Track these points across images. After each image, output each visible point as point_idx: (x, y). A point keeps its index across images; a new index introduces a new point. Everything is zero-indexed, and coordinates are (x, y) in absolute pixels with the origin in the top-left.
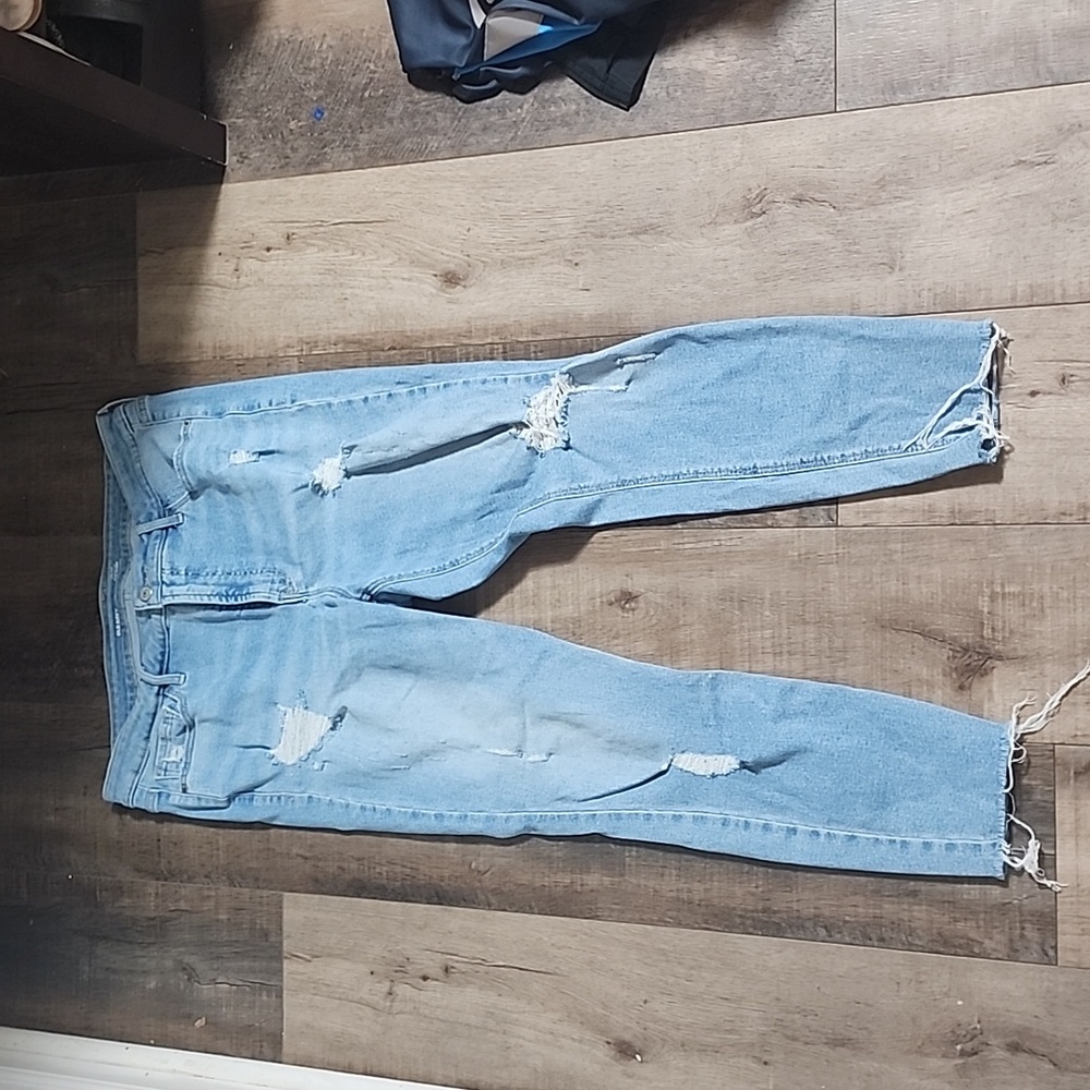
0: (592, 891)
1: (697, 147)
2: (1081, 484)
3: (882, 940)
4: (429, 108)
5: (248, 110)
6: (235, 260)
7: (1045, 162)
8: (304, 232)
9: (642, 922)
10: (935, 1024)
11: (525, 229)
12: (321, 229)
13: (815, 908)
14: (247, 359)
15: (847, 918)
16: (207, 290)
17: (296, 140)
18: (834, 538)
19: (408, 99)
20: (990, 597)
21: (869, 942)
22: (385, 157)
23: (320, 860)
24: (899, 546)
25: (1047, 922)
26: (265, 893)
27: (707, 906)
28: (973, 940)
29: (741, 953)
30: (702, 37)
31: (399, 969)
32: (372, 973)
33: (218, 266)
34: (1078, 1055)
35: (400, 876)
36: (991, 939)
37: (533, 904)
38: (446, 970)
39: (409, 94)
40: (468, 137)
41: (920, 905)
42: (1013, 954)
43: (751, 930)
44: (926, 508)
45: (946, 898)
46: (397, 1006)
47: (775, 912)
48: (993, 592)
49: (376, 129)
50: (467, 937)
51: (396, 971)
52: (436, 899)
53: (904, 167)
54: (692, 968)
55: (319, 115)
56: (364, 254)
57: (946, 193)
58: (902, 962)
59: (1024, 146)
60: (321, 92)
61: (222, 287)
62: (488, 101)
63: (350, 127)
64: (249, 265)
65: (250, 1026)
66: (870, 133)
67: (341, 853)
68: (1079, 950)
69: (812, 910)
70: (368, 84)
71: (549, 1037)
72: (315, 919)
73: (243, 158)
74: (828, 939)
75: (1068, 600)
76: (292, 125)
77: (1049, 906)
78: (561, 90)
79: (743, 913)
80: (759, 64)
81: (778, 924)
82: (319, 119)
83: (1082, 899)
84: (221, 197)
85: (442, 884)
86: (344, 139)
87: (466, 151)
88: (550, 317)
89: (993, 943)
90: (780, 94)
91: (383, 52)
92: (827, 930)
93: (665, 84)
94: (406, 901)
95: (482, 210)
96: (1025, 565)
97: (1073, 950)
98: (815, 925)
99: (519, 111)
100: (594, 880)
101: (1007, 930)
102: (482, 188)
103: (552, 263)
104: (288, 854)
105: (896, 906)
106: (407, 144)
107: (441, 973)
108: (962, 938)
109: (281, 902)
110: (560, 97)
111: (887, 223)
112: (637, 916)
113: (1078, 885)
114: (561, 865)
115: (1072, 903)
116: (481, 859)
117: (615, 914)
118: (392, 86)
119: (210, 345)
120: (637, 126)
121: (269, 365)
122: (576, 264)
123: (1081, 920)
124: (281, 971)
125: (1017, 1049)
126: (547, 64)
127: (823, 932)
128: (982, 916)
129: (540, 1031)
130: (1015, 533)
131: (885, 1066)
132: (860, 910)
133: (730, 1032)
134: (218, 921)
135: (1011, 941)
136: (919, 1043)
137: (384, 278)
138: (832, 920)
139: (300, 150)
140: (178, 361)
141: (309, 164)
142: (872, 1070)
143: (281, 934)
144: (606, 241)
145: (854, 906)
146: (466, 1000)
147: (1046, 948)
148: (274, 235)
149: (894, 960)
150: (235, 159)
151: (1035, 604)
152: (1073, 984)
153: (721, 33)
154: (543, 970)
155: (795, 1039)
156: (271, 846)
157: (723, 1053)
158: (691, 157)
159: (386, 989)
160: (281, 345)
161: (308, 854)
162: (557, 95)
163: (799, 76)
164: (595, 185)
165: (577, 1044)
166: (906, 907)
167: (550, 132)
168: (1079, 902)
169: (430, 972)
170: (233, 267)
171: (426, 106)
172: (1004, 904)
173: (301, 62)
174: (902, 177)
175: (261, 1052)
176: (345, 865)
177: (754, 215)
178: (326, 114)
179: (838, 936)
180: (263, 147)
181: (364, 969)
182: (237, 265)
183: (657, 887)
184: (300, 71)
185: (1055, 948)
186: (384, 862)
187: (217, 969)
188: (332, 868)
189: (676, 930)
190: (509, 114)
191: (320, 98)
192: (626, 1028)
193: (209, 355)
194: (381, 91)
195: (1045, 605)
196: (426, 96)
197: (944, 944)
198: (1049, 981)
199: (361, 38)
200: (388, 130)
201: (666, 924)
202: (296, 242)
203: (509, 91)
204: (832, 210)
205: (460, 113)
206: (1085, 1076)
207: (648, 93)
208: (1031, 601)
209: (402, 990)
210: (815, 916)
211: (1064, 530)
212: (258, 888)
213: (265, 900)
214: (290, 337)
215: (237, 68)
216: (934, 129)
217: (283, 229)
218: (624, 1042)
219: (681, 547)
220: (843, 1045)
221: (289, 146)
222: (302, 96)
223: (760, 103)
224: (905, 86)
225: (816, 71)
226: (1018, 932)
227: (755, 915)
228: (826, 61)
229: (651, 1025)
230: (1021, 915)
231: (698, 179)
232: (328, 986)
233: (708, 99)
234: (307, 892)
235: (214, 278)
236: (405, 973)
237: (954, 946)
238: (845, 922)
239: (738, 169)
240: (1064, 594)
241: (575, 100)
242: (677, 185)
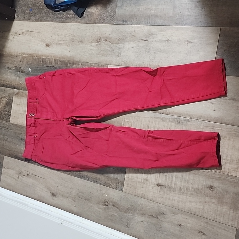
1: (91, 27)
3: (96, 182)
5: (20, 8)
6: (14, 36)
7: (146, 40)
8: (25, 32)
10: (102, 199)
11: (61, 38)
12: (28, 32)
13: (87, 174)
14: (13, 55)
16: (9, 41)
17: (27, 14)
19: (46, 10)
21: (94, 182)
22: (40, 20)
23: (11, 151)
25: (122, 183)
26: (2, 155)
28: (110, 184)
29: (74, 180)
30: (94, 6)
31: (20, 173)
32: (16, 173)
33: (11, 37)
34: (123, 209)
36: (113, 185)
38: (28, 175)
39: (46, 9)
40: (54, 19)
41: (103, 176)
42: (116, 188)
43: (76, 176)
46: (19, 180)
47: (80, 174)
49: (40, 14)
50: (31, 169)
51: (20, 174)
52: (28, 162)
53: (123, 37)
54: (66, 182)
56: (34, 38)
57: (129, 43)
58: (99, 186)
59: (143, 36)
60: (32, 6)
61: (11, 40)
62: (58, 12)
63: (36, 13)
64: (16, 37)
66: (119, 29)
68: (127, 189)
69: (86, 174)
70: (39, 6)
71: (42, 190)
72: (9, 162)
73: (18, 16)
76: (26, 12)
77: (123, 180)
78: (70, 12)
80: (103, 13)
81: (81, 176)
83: (129, 180)
84: (13, 23)
86: (34, 16)
87: (53, 21)
88: (62, 55)
90: (106, 19)
92: (88, 179)
93: (87, 14)
94: (23, 161)
95: (55, 33)
96: (130, 116)
97: (126, 189)
98: (86, 177)
99: (63, 15)
101: (116, 183)
102: (55, 29)
103: (64, 45)
104: (6, 149)
105: (99, 176)
106: (44, 18)
109: (4, 157)
110: (70, 14)
111: (119, 47)
113: (128, 177)
115: (127, 180)
118: (43, 7)
119: (8, 51)
120: (82, 21)
121: (16, 57)
122: (68, 46)
123: (128, 184)
124: (2, 170)
125: (114, 206)
126: (68, 7)
127: (87, 179)
128: (113, 180)
129: (40, 189)
131: (93, 205)
133: (70, 194)
135: (116, 186)
136: (99, 202)
137: (37, 43)
138: (89, 177)
139: (27, 16)
140: (2, 53)
141: (28, 19)
142: (91, 205)
143: (3, 163)
144: (74, 42)
146: (29, 181)
147: (121, 188)
148: (21, 32)
149: (97, 186)
150: (17, 16)
151: (130, 124)
152: (124, 195)
153: (98, 6)
154: (42, 177)
155: (80, 197)
156: (4, 147)
157: (68, 198)
158: (90, 29)
159: (18, 176)
160: (19, 53)
161: (9, 149)
162: (70, 13)
163: (109, 16)
164: (73, 31)
165: (46, 192)
166: (101, 176)
167: (67, 20)
168: (128, 181)
169: (25, 175)
170: (13, 37)
171: (48, 11)
172: (117, 179)
174: (123, 39)
176: (15, 153)
177: (98, 42)
178: (32, 10)
179: (90, 180)
180: (21, 15)
181: (15, 172)
184: (29, 1)
185: (123, 188)
186: (21, 153)
188: (12, 153)
189: (64, 174)
190: (61, 15)
191: (32, 7)
192: (54, 191)
193: (7, 53)
194: (41, 7)
195: (132, 124)
196: (48, 10)
198: (121, 194)
200: (42, 15)
202: (24, 34)
203: (62, 11)
204: (111, 43)
205: (54, 14)
206: (124, 213)
207: (84, 15)
208: (130, 123)
209: (20, 177)
210: (87, 176)
213: (1, 157)
214: (20, 52)
216: (129, 31)
217: (22, 31)
218: (53, 193)
220: (87, 200)
221: (25, 15)
222: (29, 6)
223: (102, 20)
224: (126, 21)
225: (112, 16)
226: (118, 184)
227: (77, 174)
228: (114, 14)
229: (58, 191)
230: (119, 181)
231: (90, 33)
232: (9, 174)
233: (94, 18)
234: (8, 156)
235: (10, 39)
236: (21, 174)
237: (107, 185)
238: (91, 177)
239: (97, 33)
240: (135, 123)
241: (72, 15)
242: (86, 34)
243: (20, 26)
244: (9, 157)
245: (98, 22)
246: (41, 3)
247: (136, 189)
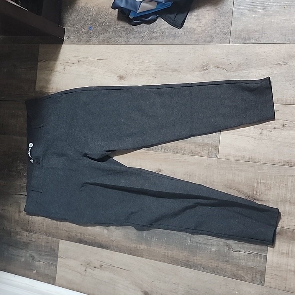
0: (142, 250)
1: (191, 49)
2: (285, 155)
3: (218, 273)
4: (120, 30)
5: (71, 25)
6: (64, 66)
7: (285, 65)
8: (83, 60)
9: (154, 260)
11: (142, 66)
12: (88, 60)
13: (201, 262)
15: (209, 266)
16: (56, 73)
17: (83, 34)
18: (217, 161)
19: (114, 27)
20: (257, 183)
21: (214, 273)
22: (107, 42)
23: (70, 232)
24: (234, 166)
25: (263, 274)
26: (55, 239)
27: (172, 258)
28: (242, 276)
29: (180, 272)
32: (81, 264)
33: (59, 67)
35: (91, 239)
36: (247, 276)
37: (126, 251)
38: (101, 266)
39: (115, 25)
40: (130, 39)
41: (229, 265)
42: (252, 282)
43: (183, 266)
44: (242, 156)
45: (236, 264)
46: (87, 274)
47: (190, 262)
48: (258, 182)
49: (105, 34)
50: (107, 258)
51: (88, 265)
52: (100, 247)
53: (246, 61)
54: (166, 274)
55: (90, 28)
56: (98, 68)
57: (257, 70)
58: (222, 280)
59: (280, 59)
60: (91, 22)
61: (60, 73)
63: (98, 33)
64: (68, 67)
65: (47, 274)
66: (238, 51)
67: (76, 231)
68: (270, 283)
69: (200, 262)
70: (104, 21)
71: (126, 288)
72: (68, 248)
73: (69, 38)
74: (204, 271)
75: (278, 186)
76: (83, 30)
77: (264, 270)
78: (156, 29)
79: (181, 261)
80: (210, 28)
81: (191, 265)
82: (90, 30)
84: (62, 48)
85: (102, 243)
86: (96, 36)
87: (129, 43)
89: (248, 278)
90: (215, 37)
91: (109, 13)
92: (204, 269)
93: (184, 31)
94: (92, 246)
95: (132, 60)
96: (267, 175)
97: (269, 282)
98: (200, 267)
99: (144, 33)
100: (142, 247)
101: (252, 274)
102: (132, 54)
103: (149, 77)
104: (62, 229)
105: (222, 264)
106: (113, 39)
107: (100, 267)
108: (239, 275)
109: (59, 242)
110: (156, 31)
111: (240, 76)
112: (153, 258)
113: (272, 265)
114: (134, 242)
115: (270, 270)
116: (113, 237)
117: (147, 257)
118: (111, 23)
119: (55, 88)
120: (175, 41)
122: (155, 78)
123: (272, 274)
124: (57, 260)
127: (202, 269)
128: (245, 270)
129: (124, 286)
130: (266, 166)
132: (213, 264)
133: (174, 292)
134: (42, 245)
135: (252, 278)
137: (103, 75)
138: (205, 266)
139: (84, 37)
140: (46, 91)
141: (86, 42)
143: (58, 251)
144: (163, 72)
145: (212, 263)
146: (105, 275)
147: (262, 281)
148: (75, 60)
149: (220, 279)
150: (67, 38)
152: (268, 291)
154: (126, 269)
156: (58, 227)
158: (189, 52)
161: (67, 230)
163: (221, 33)
164: (162, 56)
165: (134, 291)
166: (225, 265)
167: (152, 40)
168: (272, 270)
169: (96, 266)
170: (63, 67)
171: (119, 29)
172: (252, 267)
173: (87, 14)
174: (245, 64)
175: (50, 282)
176: (77, 234)
177: (204, 70)
178: (92, 28)
179: (206, 270)
181: (79, 263)
182: (64, 67)
183: (159, 251)
184: (87, 16)
185: (264, 281)
186: (87, 235)
187: (40, 258)
188: (73, 234)
189: (163, 263)
190: (141, 34)
191: (91, 24)
192: (147, 288)
193: (54, 91)
194: (108, 24)
195: (272, 187)
197: (234, 276)
198: (262, 290)
199: (104, 8)
200: (108, 35)
201: (161, 261)
202: (81, 63)
204: (226, 71)
205: (128, 32)
208: (268, 185)
209: (89, 270)
210: (201, 264)
211: (279, 167)
212: (53, 237)
213: (55, 241)
215: (69, 13)
216: (256, 52)
217: (78, 59)
218: (146, 292)
219: (175, 159)
221: (81, 36)
222: (86, 22)
223: (209, 39)
224: (249, 39)
225: (225, 32)
226: (254, 275)
227: (185, 262)
228: (228, 29)
229: (154, 288)
230: (256, 271)
231: (190, 58)
232: (69, 266)
233: (195, 36)
234: (66, 240)
235: (58, 70)
236: (90, 265)
237: (237, 277)
238: (209, 267)
239: (201, 57)
240: (277, 185)
241: (159, 32)
242: (185, 59)
243: (73, 51)
244: (69, 242)
245: (202, 42)
246: (106, 17)
247: (287, 281)
